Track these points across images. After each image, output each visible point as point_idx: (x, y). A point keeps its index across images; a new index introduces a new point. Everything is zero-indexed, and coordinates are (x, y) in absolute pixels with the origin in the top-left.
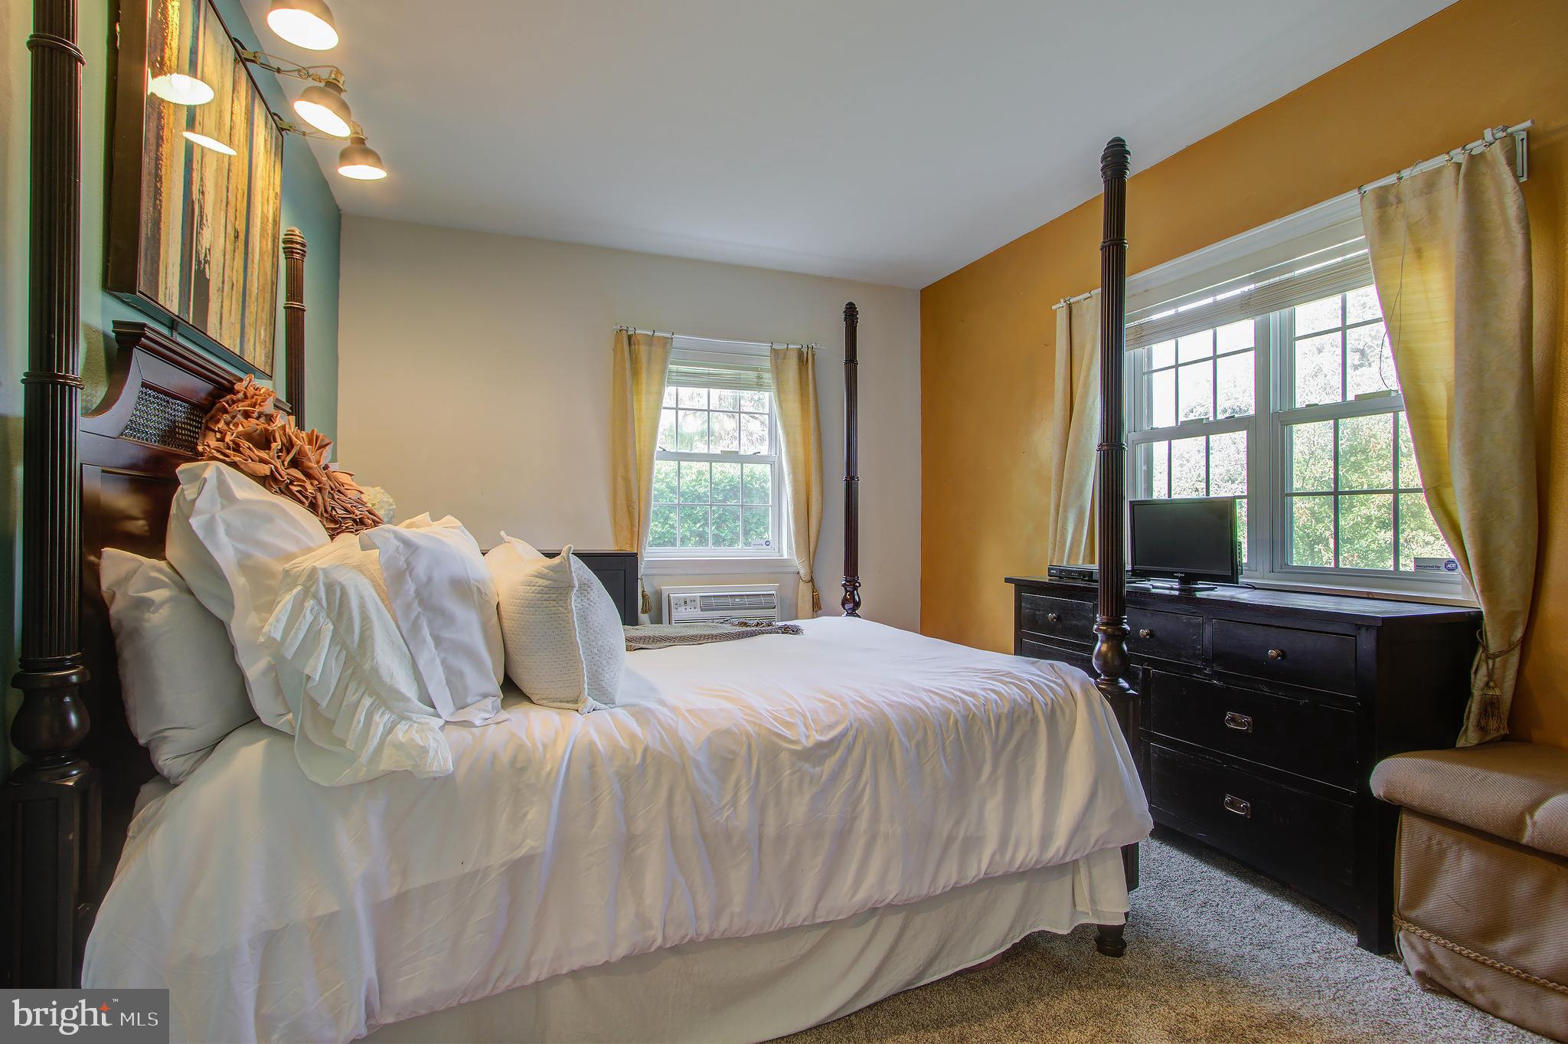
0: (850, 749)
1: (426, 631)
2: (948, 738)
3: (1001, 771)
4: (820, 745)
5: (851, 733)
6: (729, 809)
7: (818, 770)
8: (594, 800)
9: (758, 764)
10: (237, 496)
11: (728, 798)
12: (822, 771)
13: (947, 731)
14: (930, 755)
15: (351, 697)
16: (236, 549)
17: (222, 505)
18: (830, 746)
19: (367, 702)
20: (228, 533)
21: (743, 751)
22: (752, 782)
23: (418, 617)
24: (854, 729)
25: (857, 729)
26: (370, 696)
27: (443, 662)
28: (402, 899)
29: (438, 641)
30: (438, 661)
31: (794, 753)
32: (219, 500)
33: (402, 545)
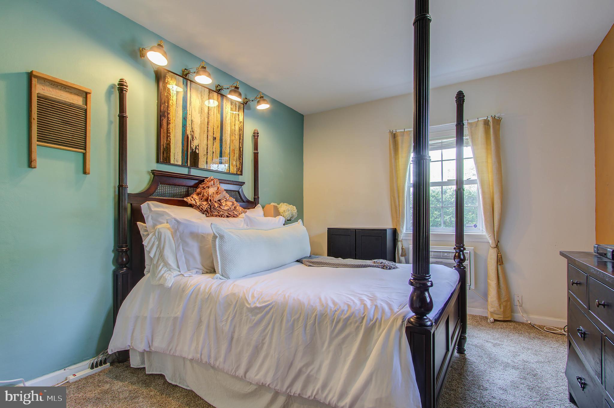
0: (267, 313)
1: (181, 247)
2: (309, 322)
3: (332, 348)
4: (256, 308)
5: (270, 307)
6: (225, 322)
7: (253, 317)
8: (194, 306)
9: (237, 310)
10: (152, 210)
11: (225, 318)
12: (255, 319)
13: (310, 318)
14: (299, 327)
15: (159, 263)
16: (153, 222)
17: (150, 212)
18: (261, 309)
19: (162, 264)
20: (152, 219)
21: (234, 303)
22: (233, 315)
23: (180, 243)
24: (272, 305)
25: (273, 306)
26: (163, 262)
27: (185, 257)
28: (158, 319)
29: (184, 250)
30: (183, 256)
31: (247, 308)
32: (149, 211)
33: (176, 222)
